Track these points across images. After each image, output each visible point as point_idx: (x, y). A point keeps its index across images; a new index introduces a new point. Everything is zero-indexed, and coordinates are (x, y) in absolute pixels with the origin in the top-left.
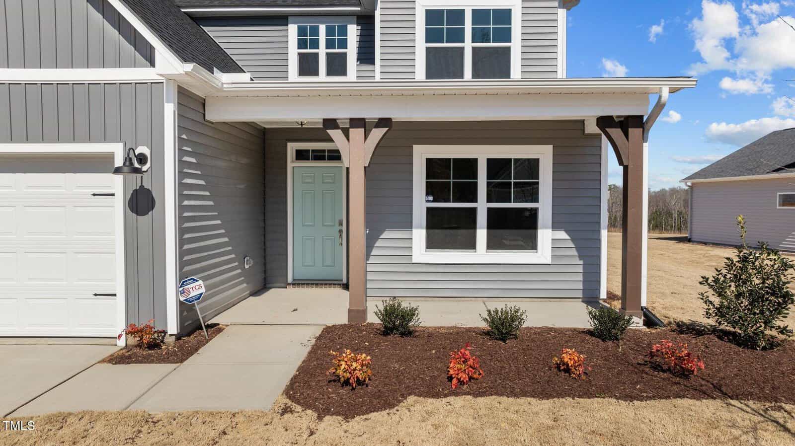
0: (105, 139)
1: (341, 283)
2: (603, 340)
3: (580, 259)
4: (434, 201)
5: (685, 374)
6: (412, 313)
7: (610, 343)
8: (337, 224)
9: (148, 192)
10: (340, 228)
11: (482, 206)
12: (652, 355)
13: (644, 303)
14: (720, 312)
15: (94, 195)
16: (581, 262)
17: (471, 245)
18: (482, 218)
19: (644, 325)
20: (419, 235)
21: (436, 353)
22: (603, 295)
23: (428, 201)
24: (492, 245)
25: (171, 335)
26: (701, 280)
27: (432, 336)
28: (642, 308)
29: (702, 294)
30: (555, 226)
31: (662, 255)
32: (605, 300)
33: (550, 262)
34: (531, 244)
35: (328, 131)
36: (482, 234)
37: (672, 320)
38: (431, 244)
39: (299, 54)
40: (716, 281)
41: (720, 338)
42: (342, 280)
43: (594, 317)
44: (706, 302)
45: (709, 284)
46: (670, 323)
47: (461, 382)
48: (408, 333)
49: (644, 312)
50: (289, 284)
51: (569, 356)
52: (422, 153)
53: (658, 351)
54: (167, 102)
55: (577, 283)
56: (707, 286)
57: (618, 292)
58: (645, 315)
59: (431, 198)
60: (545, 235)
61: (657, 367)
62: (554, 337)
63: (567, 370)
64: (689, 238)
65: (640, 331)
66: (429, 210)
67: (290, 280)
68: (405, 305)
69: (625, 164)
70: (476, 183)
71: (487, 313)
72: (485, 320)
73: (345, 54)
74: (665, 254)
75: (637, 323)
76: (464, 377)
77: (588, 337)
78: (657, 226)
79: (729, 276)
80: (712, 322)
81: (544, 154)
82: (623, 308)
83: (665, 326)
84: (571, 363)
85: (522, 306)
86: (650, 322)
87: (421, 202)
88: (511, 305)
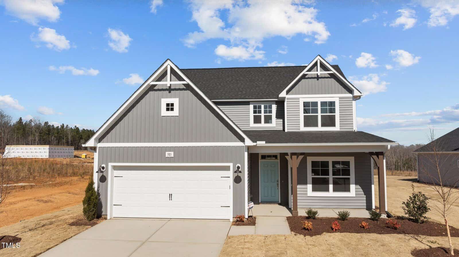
0: (227, 162)
1: (278, 203)
2: (373, 221)
3: (365, 195)
4: (314, 175)
5: (396, 229)
6: (315, 213)
7: (376, 222)
8: (276, 181)
9: (240, 177)
10: (278, 183)
11: (331, 177)
12: (387, 224)
13: (386, 210)
14: (409, 212)
15: (221, 177)
16: (365, 196)
17: (327, 190)
18: (331, 181)
19: (387, 217)
20: (310, 187)
21: (325, 223)
22: (374, 207)
23: (312, 175)
24: (335, 190)
25: (246, 218)
26: (403, 203)
27: (321, 219)
28: (386, 212)
29: (403, 207)
30: (356, 184)
31: (404, 189)
32: (374, 209)
33: (355, 196)
34: (348, 190)
35: (286, 156)
36: (331, 186)
37: (396, 216)
38: (314, 190)
39: (254, 116)
40: (407, 203)
41: (409, 220)
42: (279, 202)
43: (371, 214)
44: (404, 210)
45: (405, 204)
46: (395, 217)
47: (336, 230)
48: (314, 218)
49: (387, 213)
50: (260, 203)
51: (364, 223)
52: (310, 160)
53: (388, 222)
54: (245, 152)
55: (364, 204)
56: (405, 205)
57: (378, 206)
58: (387, 214)
59: (313, 174)
60: (353, 187)
61: (388, 227)
62: (359, 220)
63: (364, 227)
64: (418, 180)
65: (385, 219)
66: (313, 178)
67: (260, 202)
68: (314, 210)
69: (378, 166)
70: (329, 169)
71: (338, 213)
72: (338, 215)
73: (271, 115)
74: (405, 189)
75: (384, 216)
76: (337, 228)
77: (369, 220)
78: (409, 168)
79: (411, 202)
80: (407, 216)
81: (352, 160)
82: (380, 212)
83: (394, 217)
84: (364, 225)
85: (349, 211)
86: (389, 216)
87: (310, 176)
88: (345, 210)
